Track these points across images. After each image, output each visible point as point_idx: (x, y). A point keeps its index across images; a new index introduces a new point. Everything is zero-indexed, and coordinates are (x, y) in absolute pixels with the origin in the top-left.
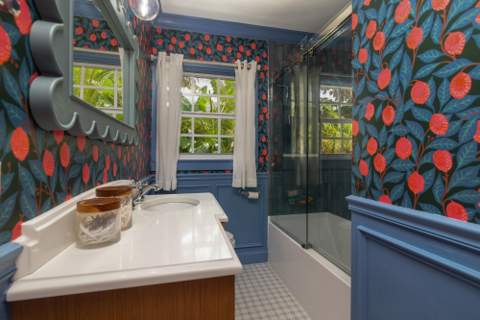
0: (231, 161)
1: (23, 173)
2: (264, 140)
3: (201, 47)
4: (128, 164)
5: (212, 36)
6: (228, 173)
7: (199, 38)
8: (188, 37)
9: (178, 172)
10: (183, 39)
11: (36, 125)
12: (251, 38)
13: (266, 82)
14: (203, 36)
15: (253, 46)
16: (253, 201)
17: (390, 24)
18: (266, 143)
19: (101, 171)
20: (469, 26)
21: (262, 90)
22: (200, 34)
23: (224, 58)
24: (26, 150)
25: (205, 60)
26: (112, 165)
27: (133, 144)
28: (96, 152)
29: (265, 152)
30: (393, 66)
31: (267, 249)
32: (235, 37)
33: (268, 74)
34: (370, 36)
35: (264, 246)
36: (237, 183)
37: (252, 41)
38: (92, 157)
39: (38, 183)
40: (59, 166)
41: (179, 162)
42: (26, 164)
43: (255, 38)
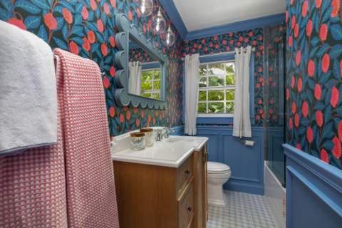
0: (232, 118)
1: (113, 121)
2: (260, 102)
3: (212, 45)
4: (163, 119)
5: (219, 36)
6: (230, 126)
7: (211, 40)
8: (203, 42)
9: (197, 124)
10: (201, 43)
11: (117, 106)
12: (249, 29)
13: (262, 58)
14: (213, 37)
15: (251, 34)
16: (249, 147)
17: (300, 19)
18: (262, 105)
19: (146, 122)
20: (328, 19)
21: (259, 65)
22: (211, 37)
23: (228, 48)
24: (114, 113)
25: (214, 53)
26: (152, 119)
27: (164, 109)
28: (143, 114)
29: (261, 112)
30: (301, 49)
31: (263, 185)
32: (236, 32)
33: (263, 53)
34: (293, 27)
35: (261, 182)
36: (236, 133)
37: (250, 31)
38: (140, 116)
39: (118, 125)
40: (126, 119)
41: (198, 119)
42: (114, 118)
43: (252, 29)
